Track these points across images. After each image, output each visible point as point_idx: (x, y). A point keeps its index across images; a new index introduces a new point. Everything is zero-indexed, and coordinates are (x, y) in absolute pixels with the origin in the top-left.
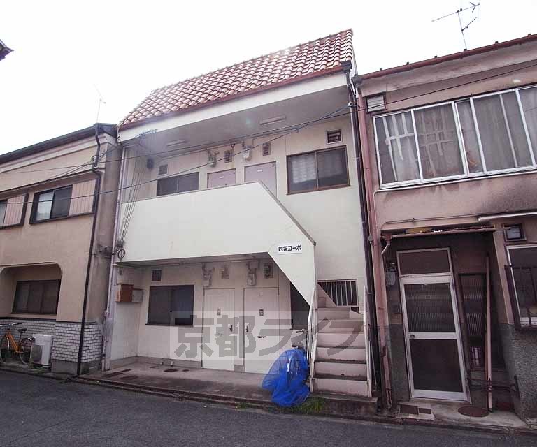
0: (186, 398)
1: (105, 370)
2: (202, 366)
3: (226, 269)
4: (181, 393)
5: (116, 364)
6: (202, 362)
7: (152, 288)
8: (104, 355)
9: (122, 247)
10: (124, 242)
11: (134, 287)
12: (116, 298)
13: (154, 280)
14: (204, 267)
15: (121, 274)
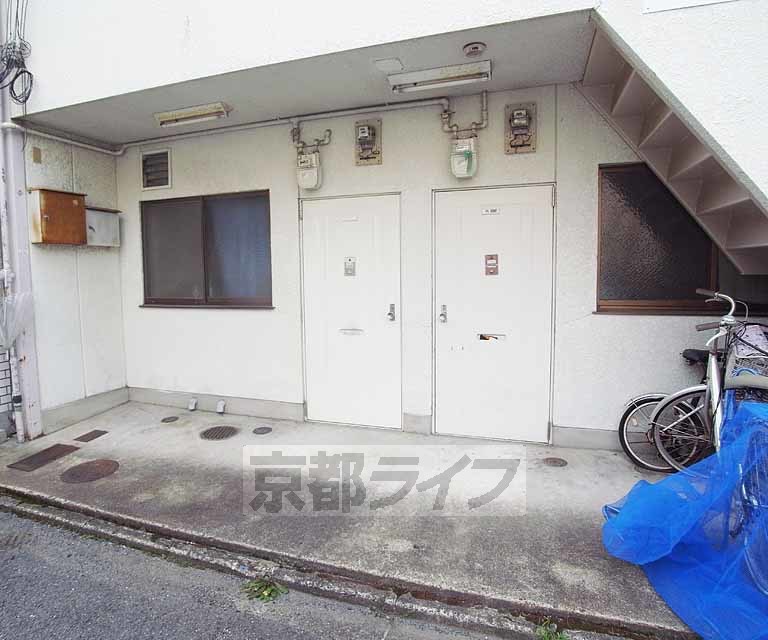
0: (289, 586)
1: (27, 437)
2: (306, 414)
3: (373, 132)
4: (267, 557)
5: (58, 418)
6: (305, 404)
7: (146, 207)
8: (18, 399)
9: (20, 64)
10: (23, 45)
11: (88, 201)
12: (31, 231)
13: (149, 182)
14: (296, 134)
15: (37, 159)
